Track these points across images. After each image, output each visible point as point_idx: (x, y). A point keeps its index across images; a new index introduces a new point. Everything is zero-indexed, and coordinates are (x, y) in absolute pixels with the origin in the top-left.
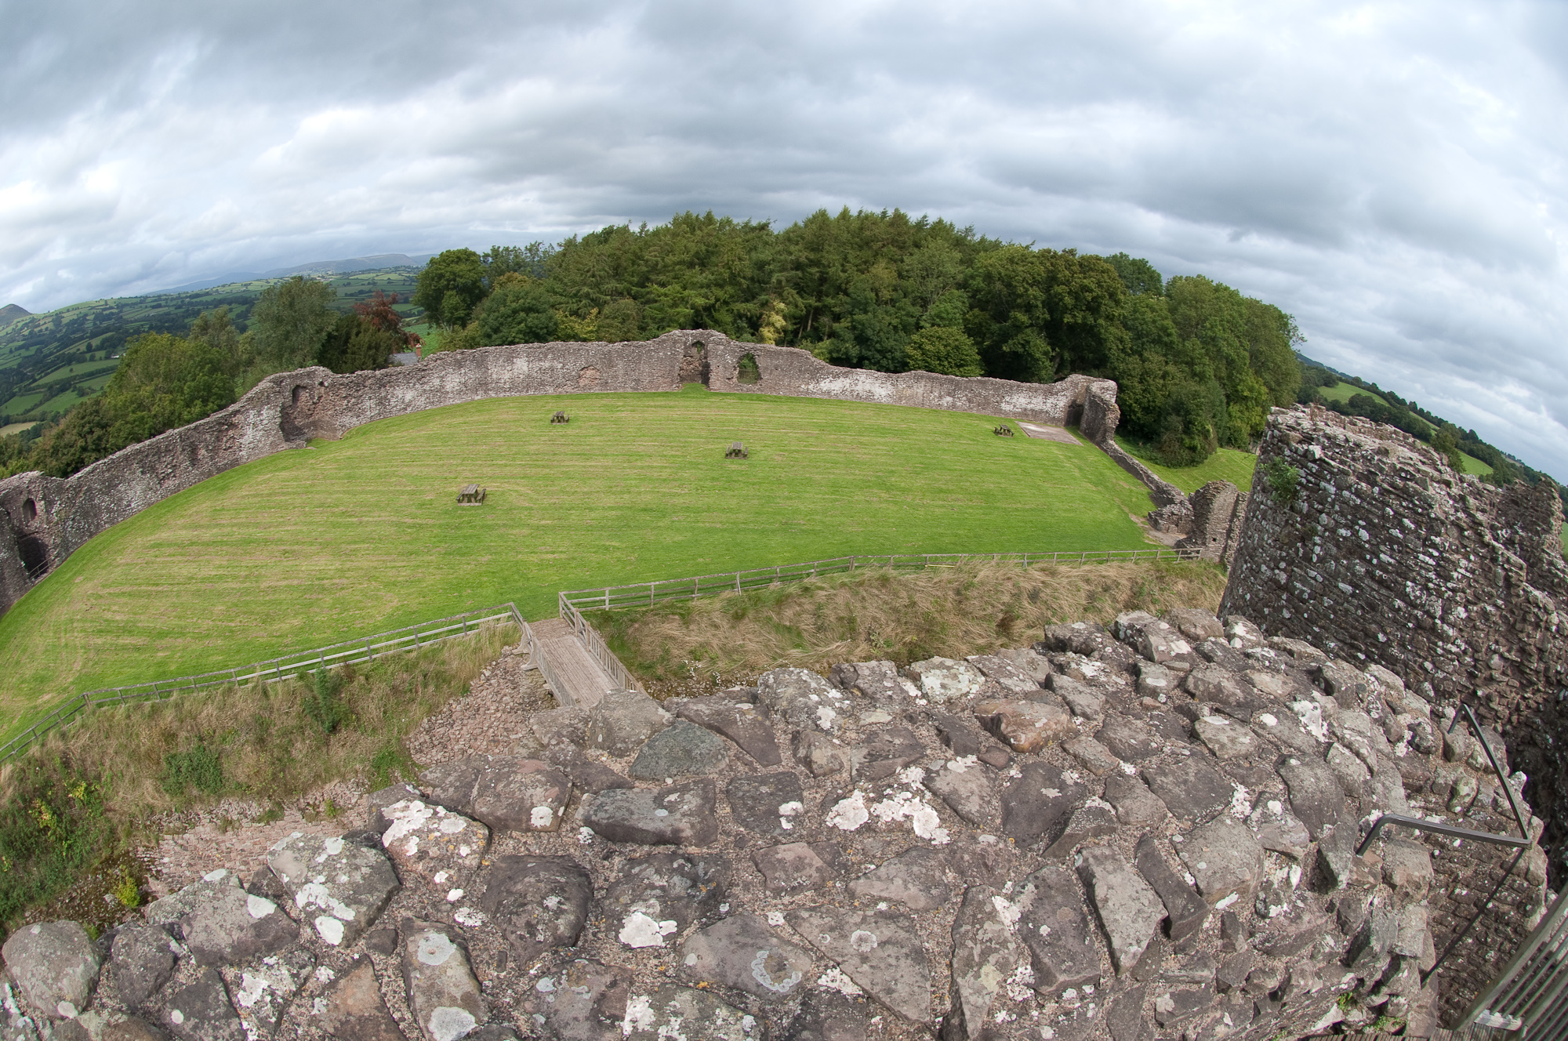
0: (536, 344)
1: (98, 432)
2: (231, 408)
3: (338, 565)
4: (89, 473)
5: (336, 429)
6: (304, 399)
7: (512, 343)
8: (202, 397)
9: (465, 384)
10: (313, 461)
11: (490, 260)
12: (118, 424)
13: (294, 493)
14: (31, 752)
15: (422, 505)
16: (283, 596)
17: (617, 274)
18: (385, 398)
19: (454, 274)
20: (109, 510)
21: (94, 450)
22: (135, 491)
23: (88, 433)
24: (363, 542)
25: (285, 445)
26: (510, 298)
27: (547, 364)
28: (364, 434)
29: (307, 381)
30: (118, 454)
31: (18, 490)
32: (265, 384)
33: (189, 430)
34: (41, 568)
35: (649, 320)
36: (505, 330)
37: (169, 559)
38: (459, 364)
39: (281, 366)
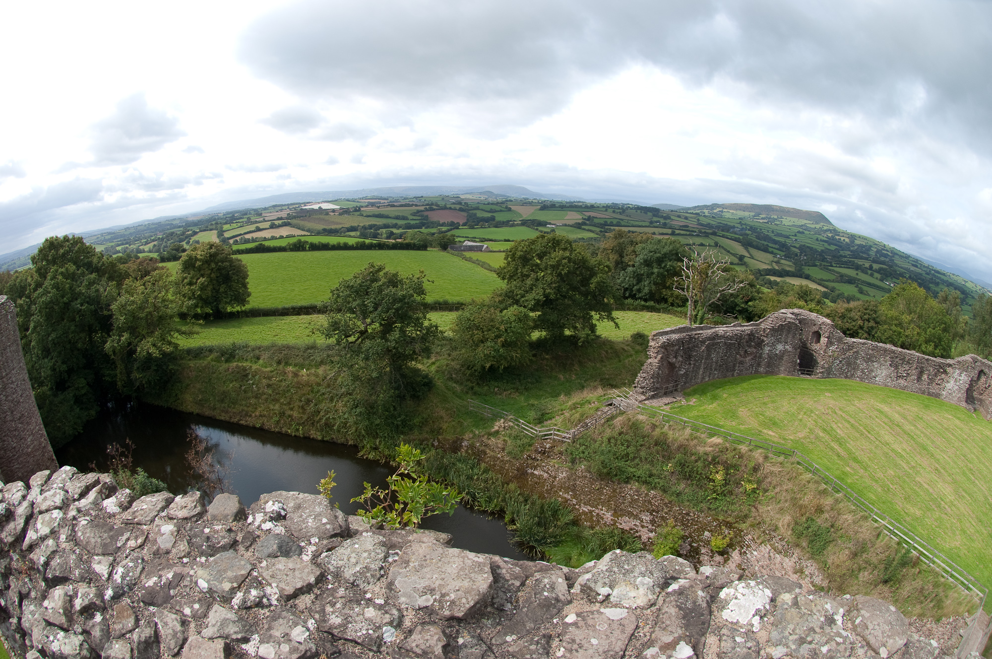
1: (872, 324)
2: (949, 361)
4: (861, 343)
5: (988, 413)
6: (982, 381)
8: (935, 342)
10: (972, 424)
12: (885, 327)
13: (956, 437)
14: (740, 447)
20: (863, 371)
21: (866, 332)
22: (882, 372)
23: (867, 320)
25: (964, 404)
29: (986, 370)
30: (881, 344)
31: (813, 323)
32: (968, 358)
33: (923, 358)
34: (808, 371)
37: (883, 424)
39: (978, 352)
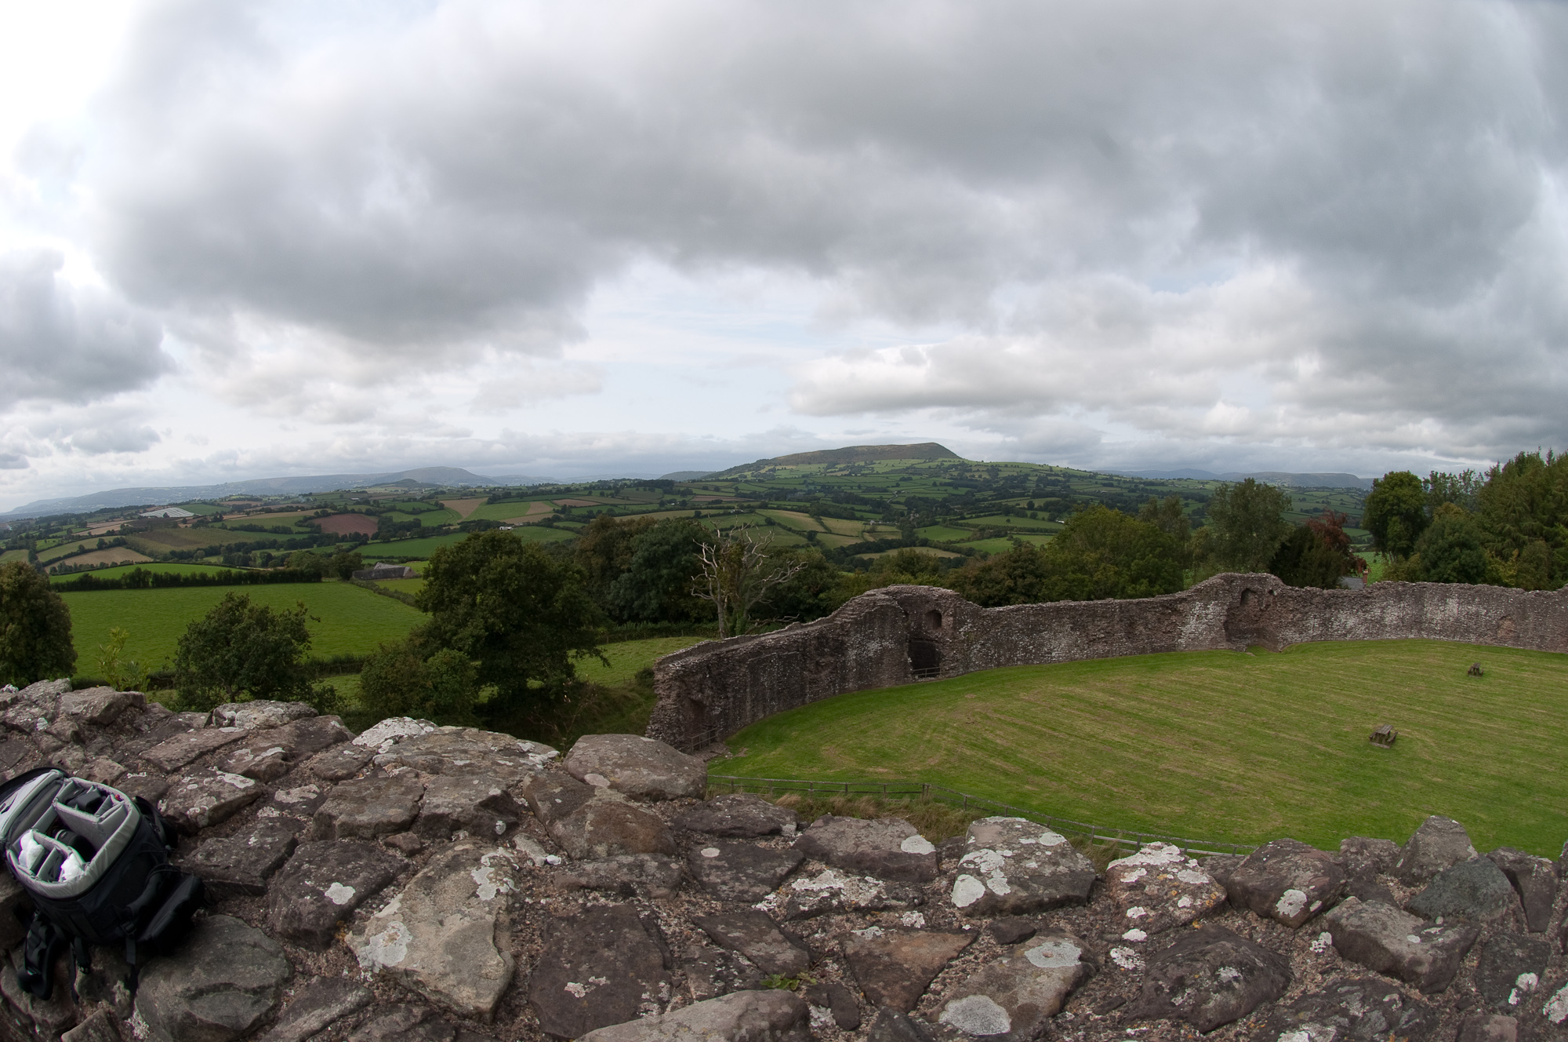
0: (1467, 585)
1: (1030, 580)
2: (1178, 595)
3: (1241, 771)
4: (1012, 611)
5: (1277, 642)
6: (1251, 603)
7: (1447, 581)
8: (1149, 577)
9: (1402, 619)
10: (1249, 667)
11: (1430, 486)
12: (1054, 578)
13: (1223, 692)
15: (1337, 736)
16: (1176, 782)
17: (1532, 511)
18: (1329, 619)
19: (1398, 498)
20: (1025, 649)
21: (1023, 594)
22: (1060, 643)
23: (1020, 577)
24: (1273, 756)
25: (1225, 645)
26: (1447, 530)
27: (1473, 609)
28: (1303, 652)
29: (1257, 586)
30: (1049, 604)
31: (925, 599)
32: (1215, 579)
33: (1130, 603)
34: (933, 671)
35: (1555, 567)
36: (1442, 565)
38: (1399, 597)
39: (1233, 566)
